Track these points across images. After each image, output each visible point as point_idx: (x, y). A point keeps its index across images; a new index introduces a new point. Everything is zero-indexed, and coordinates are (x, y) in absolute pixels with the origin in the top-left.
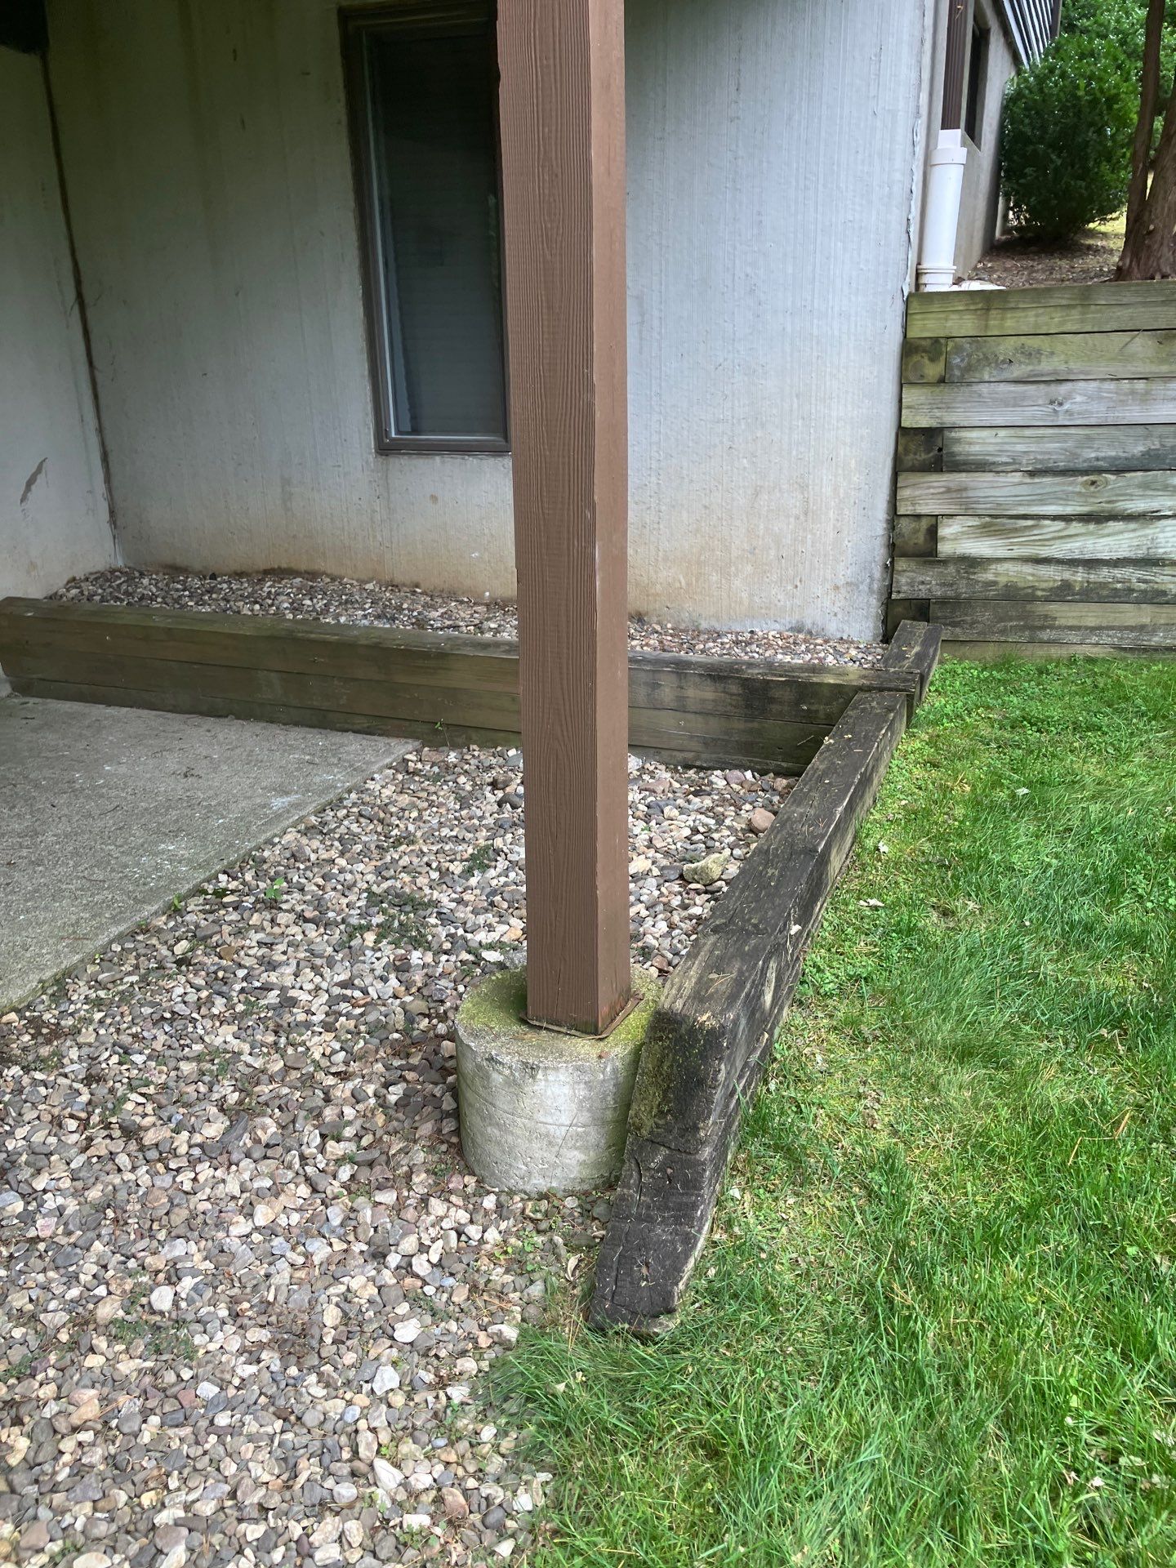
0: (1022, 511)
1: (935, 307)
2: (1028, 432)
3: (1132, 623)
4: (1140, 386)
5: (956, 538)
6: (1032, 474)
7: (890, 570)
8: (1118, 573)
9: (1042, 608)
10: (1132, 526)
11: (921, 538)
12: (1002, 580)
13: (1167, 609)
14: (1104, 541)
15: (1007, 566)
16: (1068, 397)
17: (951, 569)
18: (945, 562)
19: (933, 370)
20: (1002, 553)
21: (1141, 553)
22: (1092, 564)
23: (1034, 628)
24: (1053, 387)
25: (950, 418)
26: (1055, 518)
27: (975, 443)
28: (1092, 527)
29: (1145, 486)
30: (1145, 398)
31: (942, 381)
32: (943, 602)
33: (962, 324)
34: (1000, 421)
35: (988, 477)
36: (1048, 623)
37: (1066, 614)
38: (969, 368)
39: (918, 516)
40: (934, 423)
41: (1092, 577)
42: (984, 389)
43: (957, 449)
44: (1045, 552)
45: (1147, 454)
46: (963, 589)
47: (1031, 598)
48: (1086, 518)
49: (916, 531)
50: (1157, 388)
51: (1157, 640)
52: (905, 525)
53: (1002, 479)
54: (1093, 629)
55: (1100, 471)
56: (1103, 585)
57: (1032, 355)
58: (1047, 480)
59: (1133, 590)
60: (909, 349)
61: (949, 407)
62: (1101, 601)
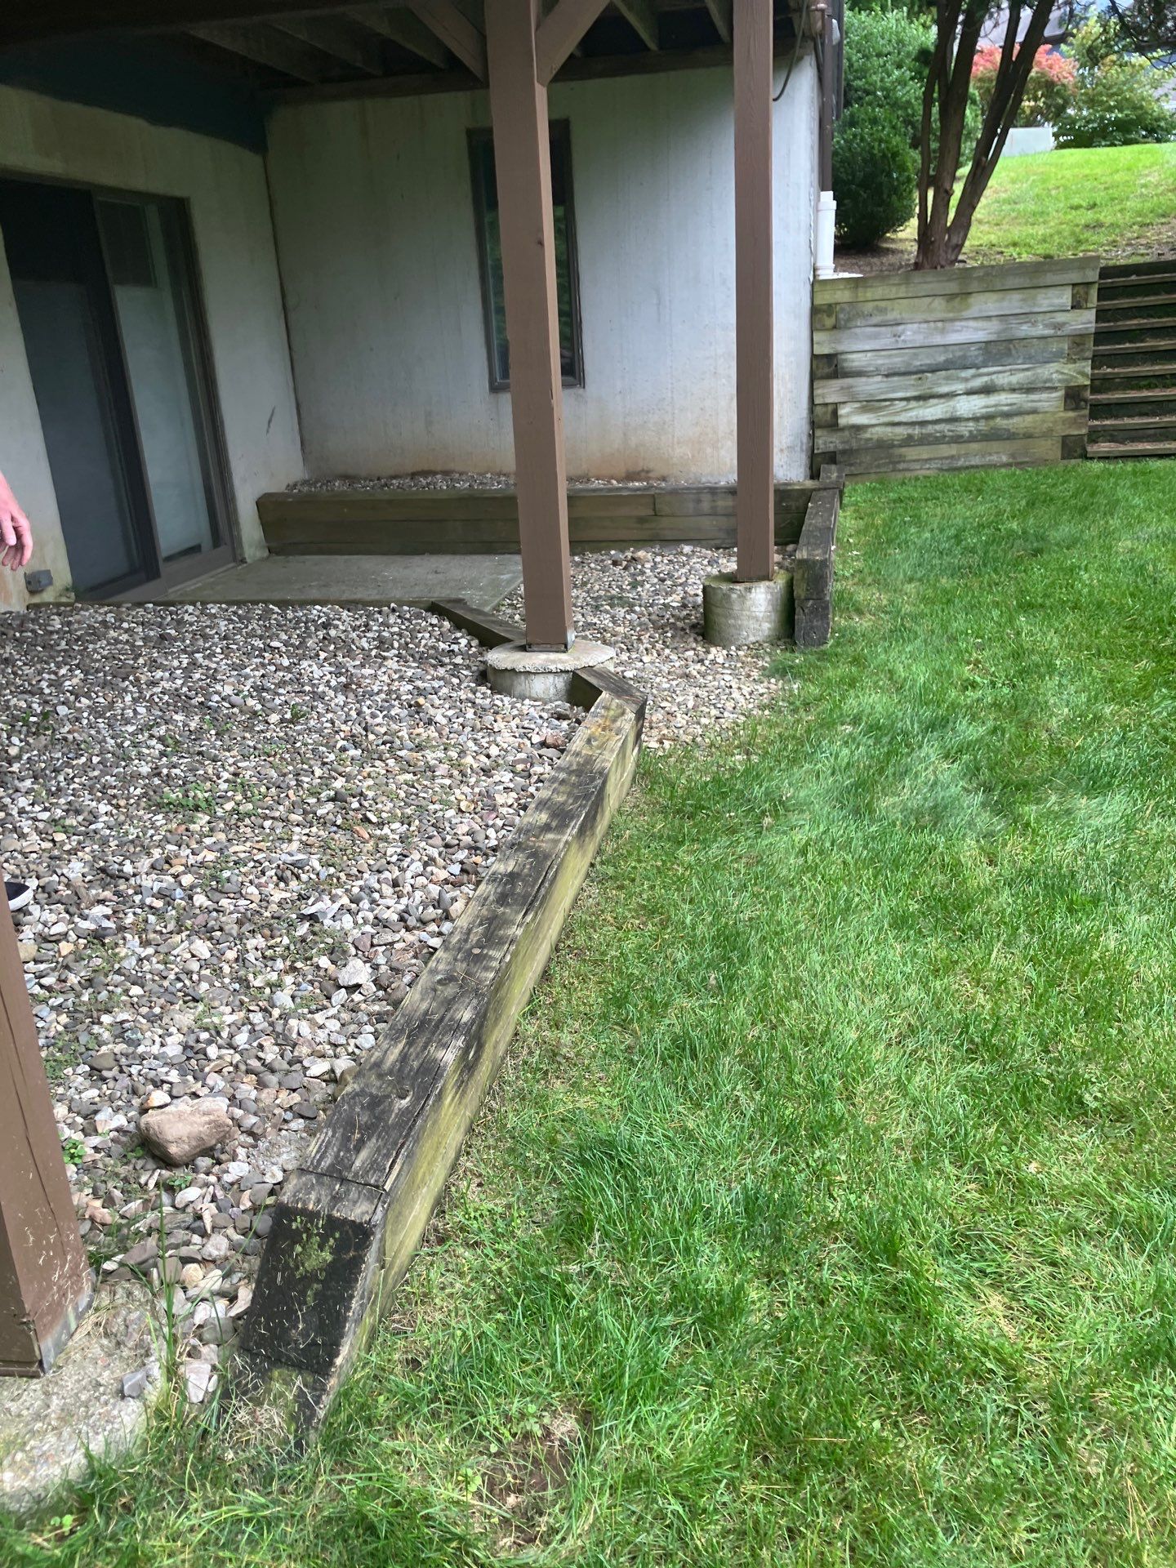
0: (883, 397)
1: (828, 287)
2: (883, 353)
3: (946, 455)
4: (940, 324)
5: (848, 415)
6: (887, 376)
7: (812, 437)
8: (938, 427)
9: (898, 451)
10: (942, 401)
11: (829, 417)
12: (875, 437)
13: (963, 446)
14: (928, 410)
15: (877, 429)
16: (903, 332)
17: (847, 433)
18: (843, 429)
19: (830, 322)
20: (874, 422)
21: (948, 416)
22: (923, 423)
23: (895, 463)
24: (895, 328)
25: (841, 348)
26: (901, 399)
27: (856, 361)
28: (921, 403)
29: (947, 378)
30: (943, 331)
31: (835, 327)
32: (844, 452)
33: (843, 296)
34: (867, 347)
35: (864, 379)
36: (902, 459)
37: (911, 453)
38: (849, 320)
39: (826, 405)
40: (832, 351)
41: (924, 431)
42: (858, 330)
43: (845, 365)
44: (897, 419)
45: (947, 361)
46: (855, 445)
47: (892, 446)
48: (918, 398)
49: (825, 413)
50: (948, 325)
51: (960, 463)
52: (819, 410)
53: (871, 380)
54: (926, 460)
55: (923, 372)
56: (930, 435)
57: (883, 311)
58: (896, 379)
59: (945, 437)
60: (815, 311)
61: (839, 342)
62: (929, 444)
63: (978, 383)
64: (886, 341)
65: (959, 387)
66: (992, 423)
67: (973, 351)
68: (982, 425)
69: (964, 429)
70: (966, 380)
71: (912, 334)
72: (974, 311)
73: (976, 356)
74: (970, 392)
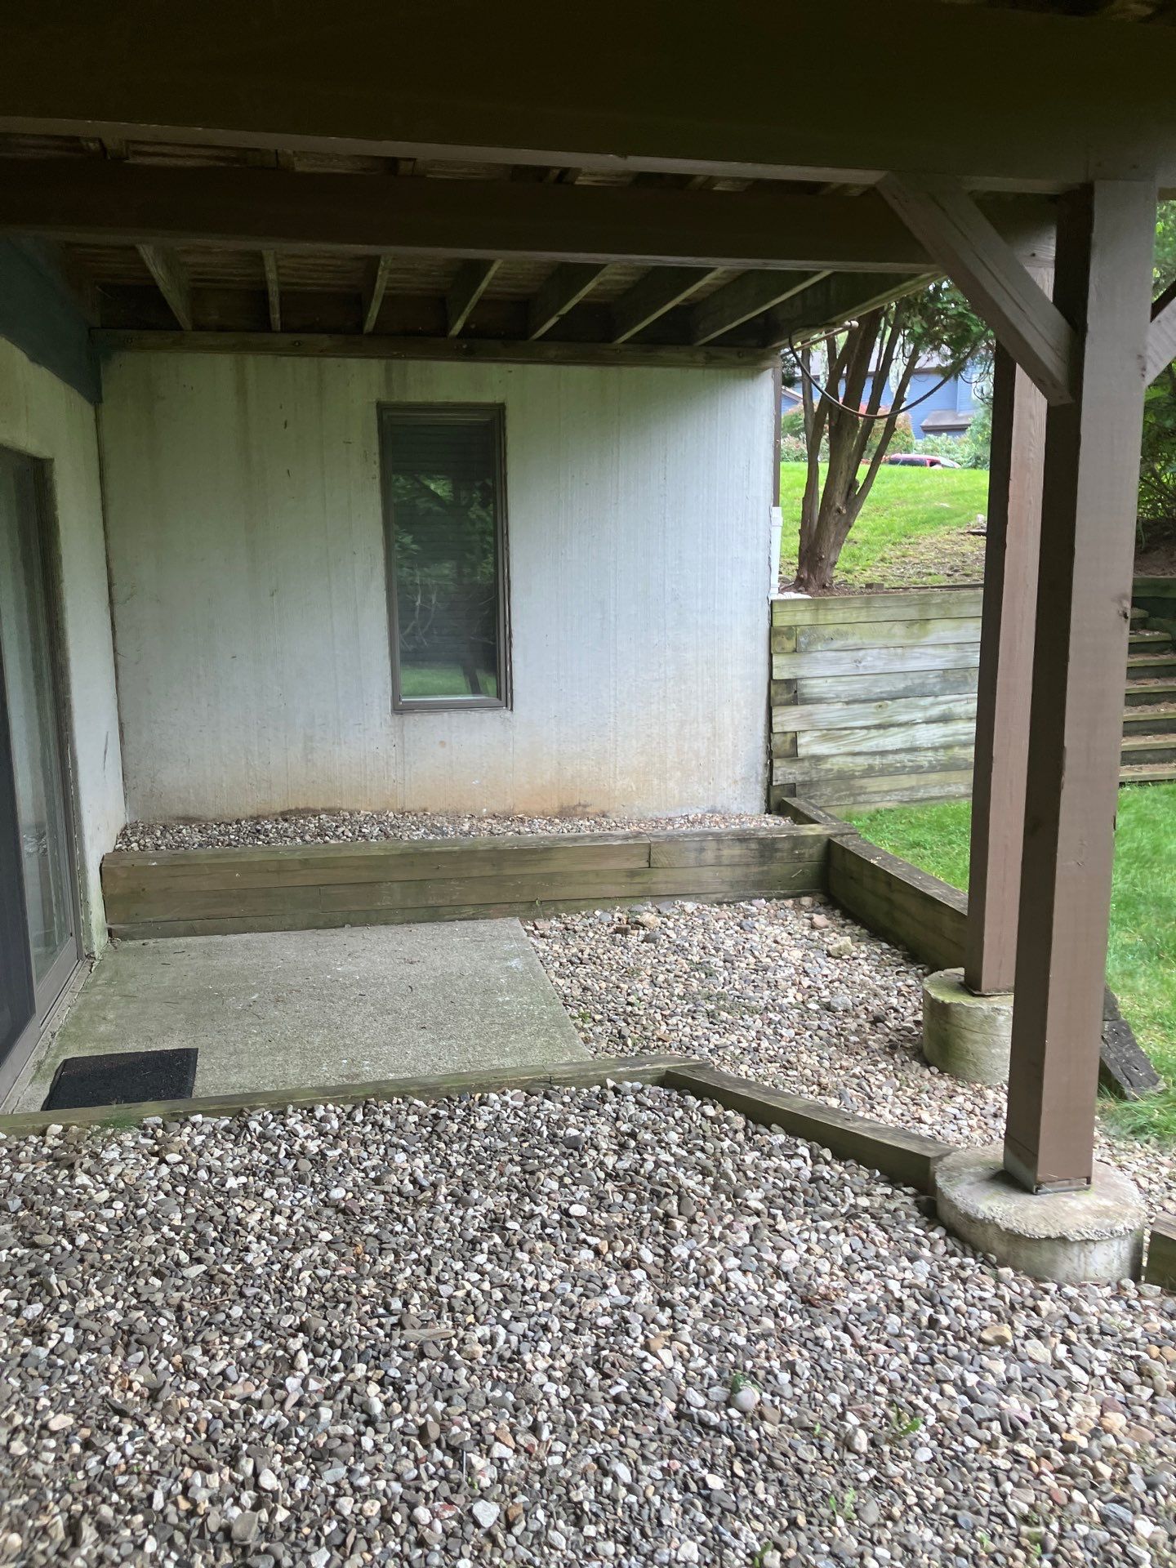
0: (843, 725)
1: (789, 609)
2: (844, 679)
3: (907, 786)
4: (899, 651)
5: (808, 745)
6: (848, 703)
7: (770, 768)
8: (898, 757)
9: (858, 782)
10: (902, 729)
11: (787, 746)
12: (836, 768)
13: (924, 776)
14: (890, 739)
15: (838, 758)
16: (863, 658)
17: (806, 764)
18: (802, 760)
19: (790, 645)
20: (834, 751)
21: (908, 745)
22: (883, 753)
23: (855, 794)
24: (855, 654)
25: (801, 673)
26: (862, 728)
27: (813, 687)
28: (882, 731)
29: (906, 707)
30: (902, 658)
31: (795, 651)
32: (804, 784)
33: (804, 618)
34: (828, 673)
35: (824, 706)
36: (862, 791)
37: (872, 784)
38: (809, 644)
39: (785, 733)
40: (791, 677)
41: (884, 761)
42: (819, 655)
43: (805, 691)
44: (857, 749)
45: (906, 688)
46: (814, 776)
47: (853, 777)
48: (879, 727)
49: (784, 742)
50: (908, 650)
51: (921, 794)
52: (776, 739)
53: (832, 707)
54: (887, 792)
55: (883, 699)
56: (890, 765)
57: (843, 635)
58: (856, 706)
59: (905, 767)
60: (773, 633)
61: (799, 666)
62: (890, 774)
63: (935, 712)
64: (846, 667)
65: (918, 716)
66: (950, 753)
67: (932, 679)
68: (941, 755)
69: (924, 759)
70: (925, 708)
71: (874, 660)
72: (930, 639)
73: (934, 684)
74: (929, 721)
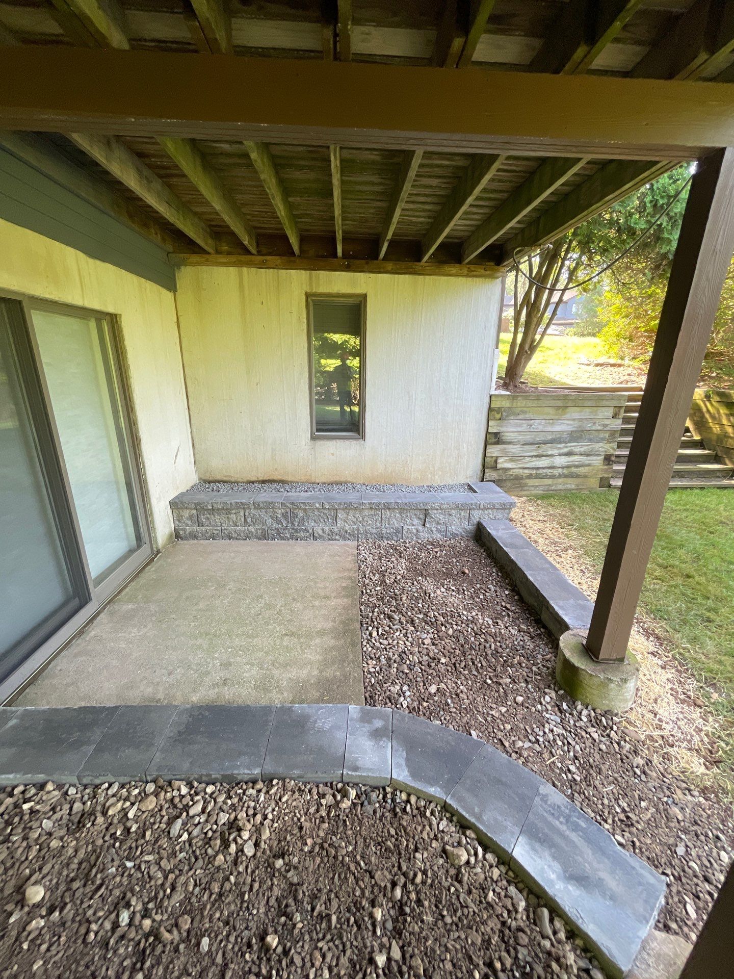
0: (520, 455)
1: (499, 398)
2: (522, 433)
3: (547, 484)
4: (551, 421)
5: (502, 463)
6: (523, 445)
7: (483, 472)
8: (544, 471)
9: (524, 481)
10: (548, 458)
11: (492, 463)
12: (514, 474)
13: (556, 480)
14: (541, 462)
15: (516, 470)
16: (533, 424)
17: (501, 471)
18: (499, 470)
19: (498, 416)
20: (514, 467)
21: (550, 465)
22: (538, 469)
23: (522, 486)
24: (529, 421)
25: (502, 429)
26: (529, 456)
27: (507, 436)
28: (538, 459)
29: (551, 447)
30: (552, 425)
31: (500, 419)
32: (498, 481)
33: (506, 404)
34: (515, 430)
35: (511, 446)
36: (526, 485)
37: (531, 482)
38: (507, 416)
39: (491, 457)
40: (497, 431)
41: (538, 472)
42: (511, 421)
43: (503, 438)
44: (526, 466)
45: (552, 439)
46: (504, 478)
47: (522, 478)
48: (537, 456)
49: (491, 461)
50: (555, 421)
51: (553, 488)
52: (488, 460)
53: (515, 446)
54: (537, 486)
55: (541, 444)
56: (540, 474)
57: (524, 412)
58: (527, 446)
59: (547, 475)
60: (490, 409)
61: (502, 426)
62: (540, 478)
63: (565, 450)
64: (524, 428)
65: (556, 452)
66: (570, 470)
67: (565, 435)
68: (566, 471)
69: (556, 472)
70: (560, 449)
71: (537, 425)
72: (568, 416)
73: (566, 438)
74: (560, 455)
